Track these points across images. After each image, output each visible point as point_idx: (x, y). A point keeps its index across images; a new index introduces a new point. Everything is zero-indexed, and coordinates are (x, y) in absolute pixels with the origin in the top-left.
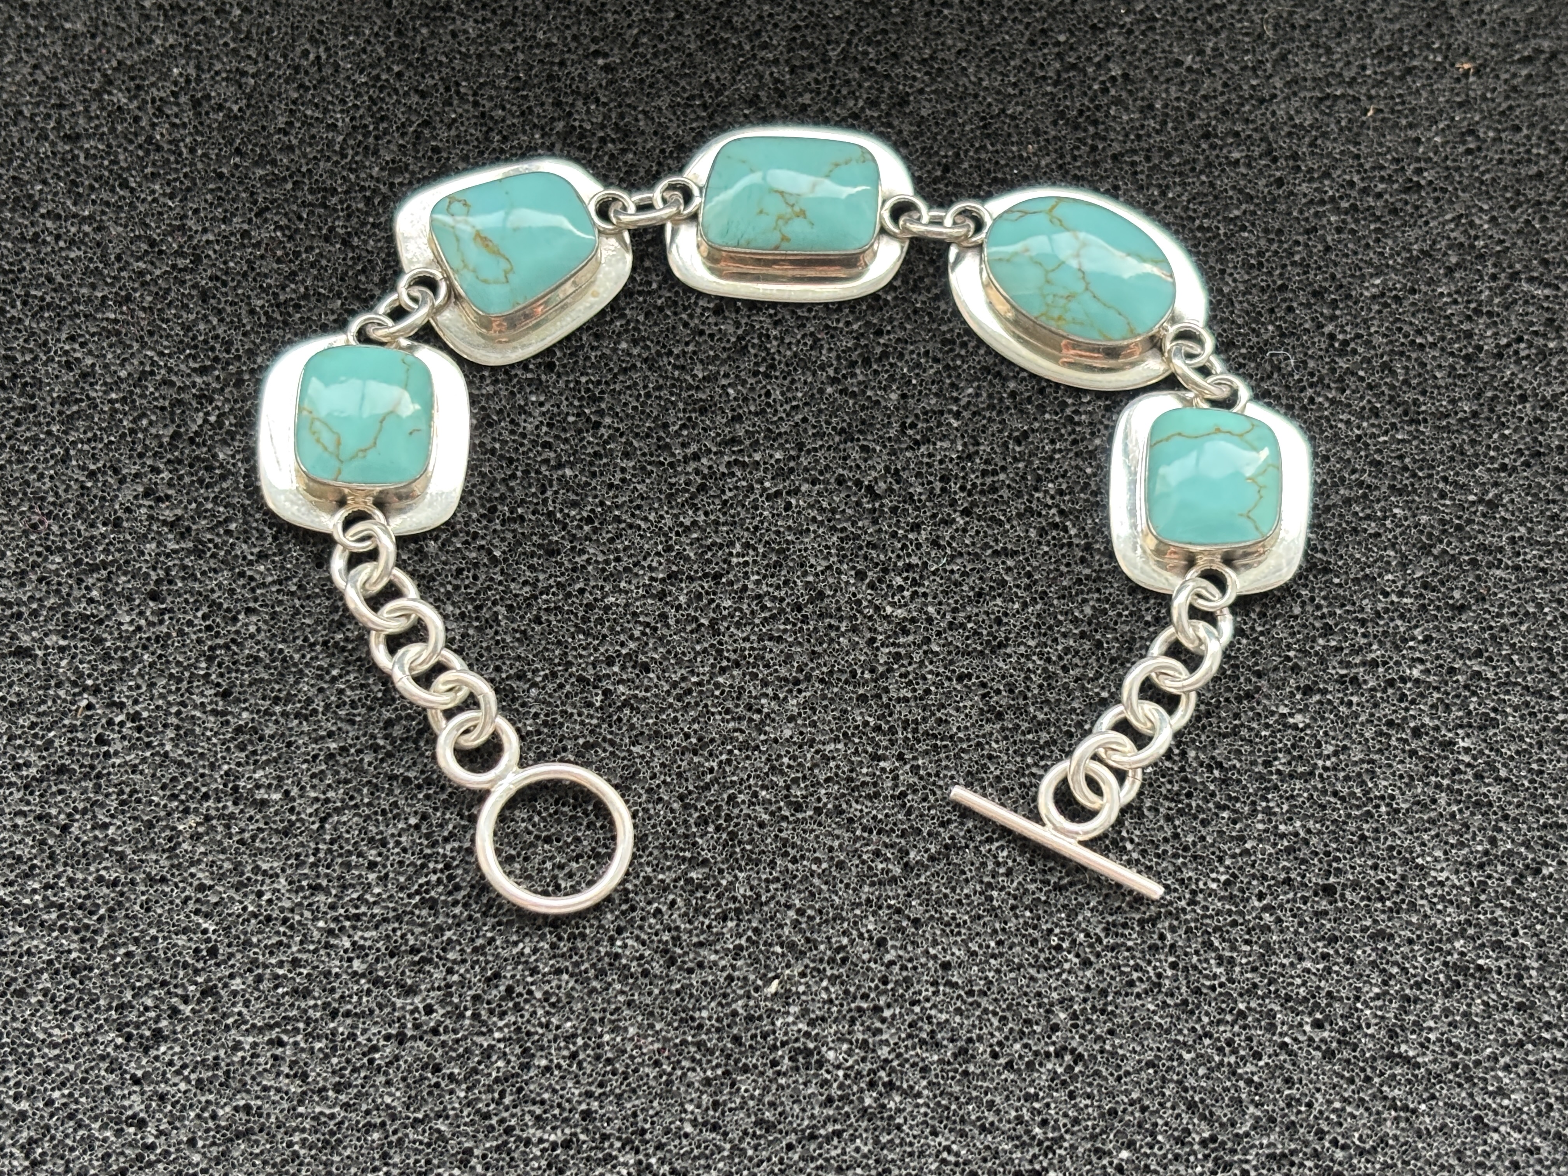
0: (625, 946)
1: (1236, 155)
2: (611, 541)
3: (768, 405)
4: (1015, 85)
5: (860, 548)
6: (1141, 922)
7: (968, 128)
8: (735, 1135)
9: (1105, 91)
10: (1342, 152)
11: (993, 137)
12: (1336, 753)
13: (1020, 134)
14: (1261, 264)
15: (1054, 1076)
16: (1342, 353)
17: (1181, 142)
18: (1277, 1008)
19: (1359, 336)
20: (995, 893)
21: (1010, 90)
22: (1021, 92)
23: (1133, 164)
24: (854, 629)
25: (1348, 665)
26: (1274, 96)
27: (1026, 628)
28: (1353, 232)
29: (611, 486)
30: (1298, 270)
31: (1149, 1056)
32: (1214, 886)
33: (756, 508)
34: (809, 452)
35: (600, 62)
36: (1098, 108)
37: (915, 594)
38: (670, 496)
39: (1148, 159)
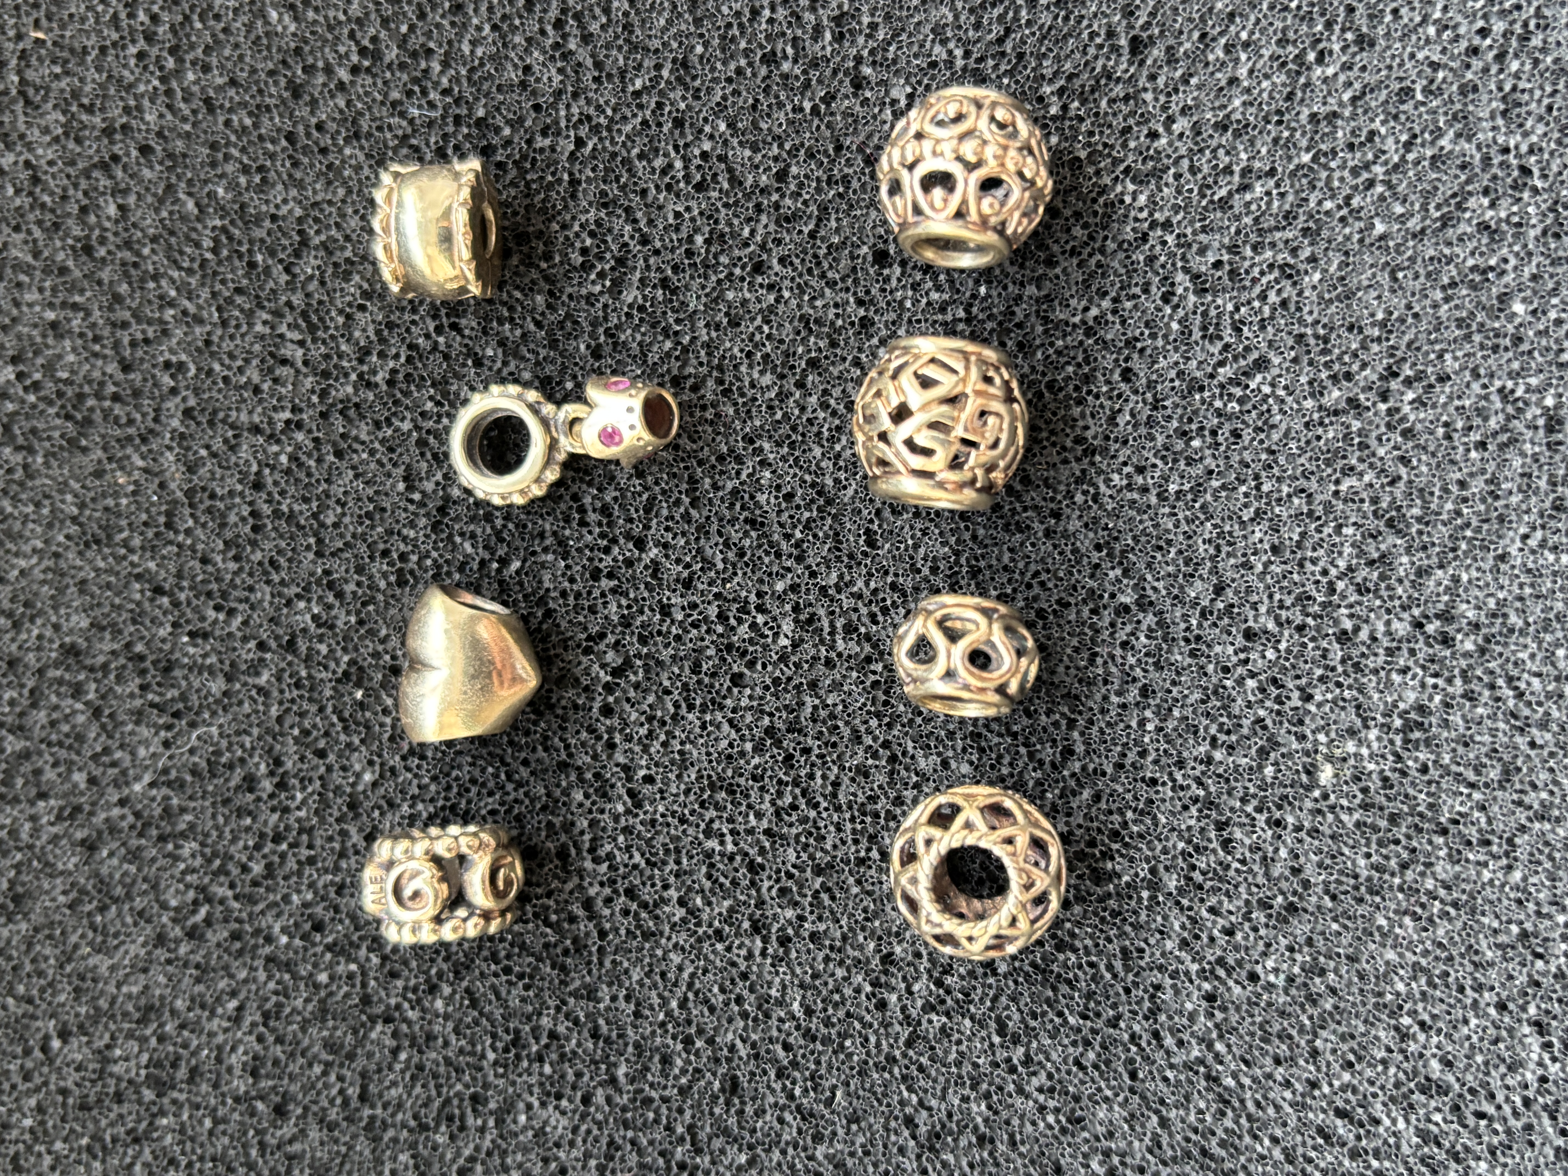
0: (1276, 971)
1: (112, 210)
2: (712, 1009)
3: (508, 812)
4: (38, 505)
5: (699, 682)
6: (1201, 292)
7: (102, 564)
8: (1522, 816)
9: (36, 386)
10: (99, 69)
11: (109, 530)
12: (944, 42)
13: (104, 495)
14: (261, 169)
15: (1419, 403)
16: (377, 56)
17: (100, 283)
18: (1306, 112)
19: (352, 35)
20: (1173, 488)
21: (45, 511)
22: (47, 496)
23: (133, 344)
24: (813, 685)
25: (818, 31)
26: (28, 164)
27: (797, 460)
28: (208, 50)
29: (637, 1014)
30: (265, 120)
31: (1384, 278)
32: (1142, 199)
33: (653, 822)
34: (570, 755)
35: (56, 1044)
36: (60, 394)
37: (760, 609)
38: (648, 935)
39: (125, 325)
